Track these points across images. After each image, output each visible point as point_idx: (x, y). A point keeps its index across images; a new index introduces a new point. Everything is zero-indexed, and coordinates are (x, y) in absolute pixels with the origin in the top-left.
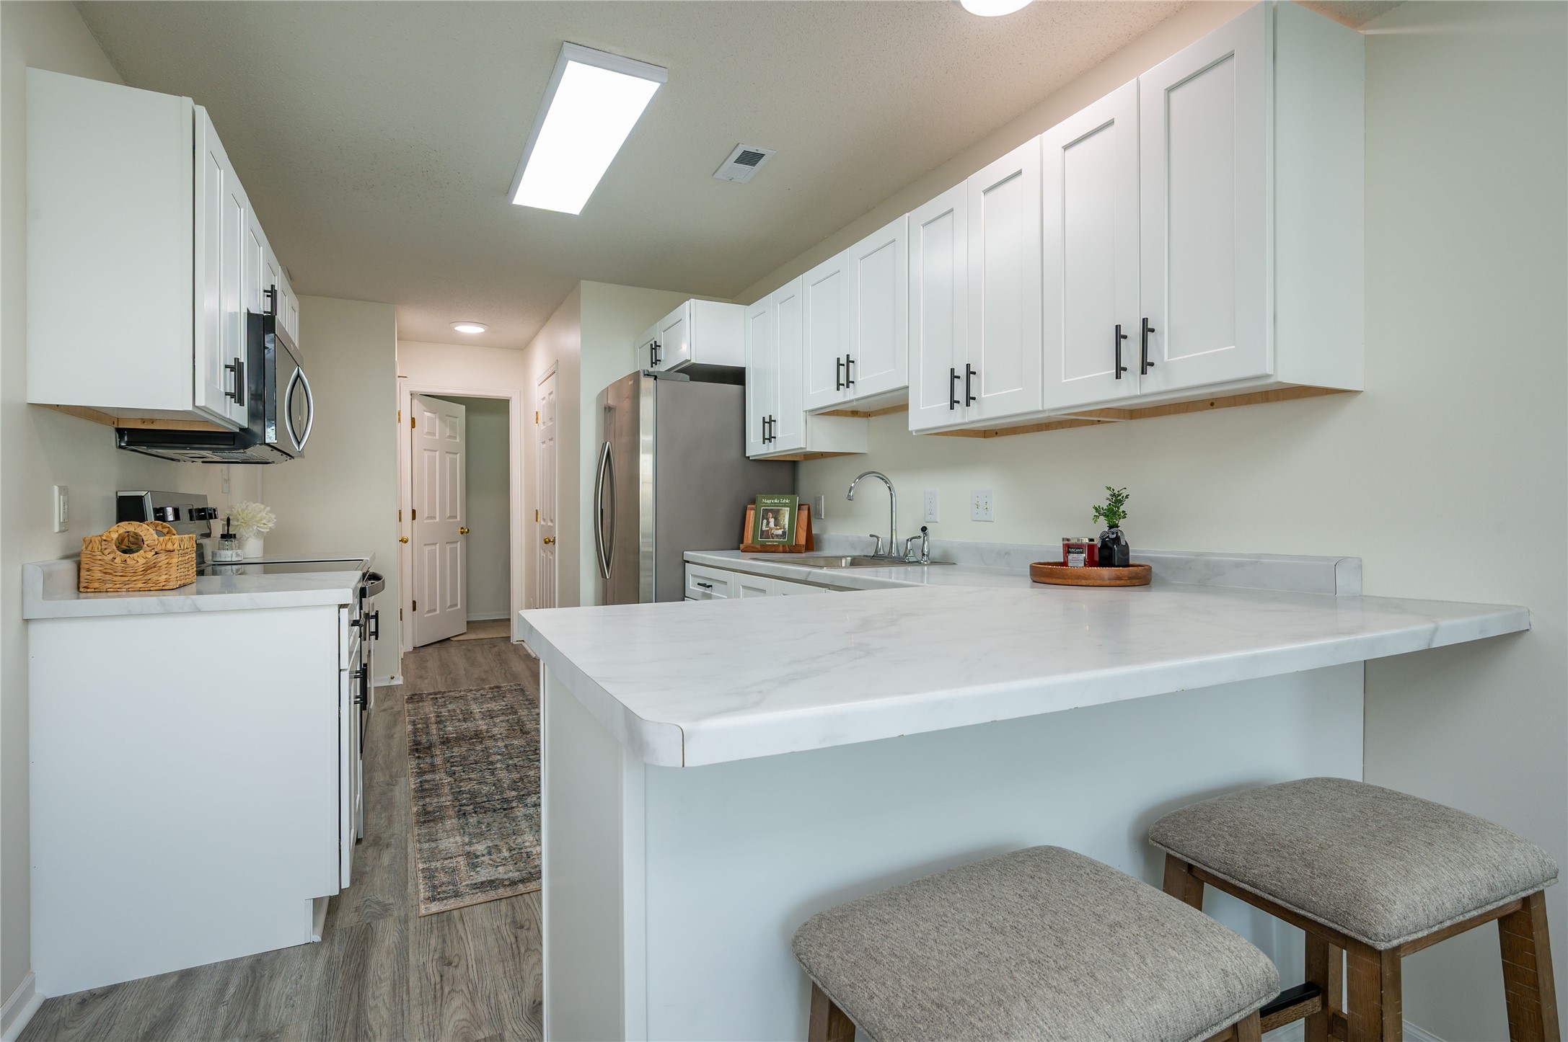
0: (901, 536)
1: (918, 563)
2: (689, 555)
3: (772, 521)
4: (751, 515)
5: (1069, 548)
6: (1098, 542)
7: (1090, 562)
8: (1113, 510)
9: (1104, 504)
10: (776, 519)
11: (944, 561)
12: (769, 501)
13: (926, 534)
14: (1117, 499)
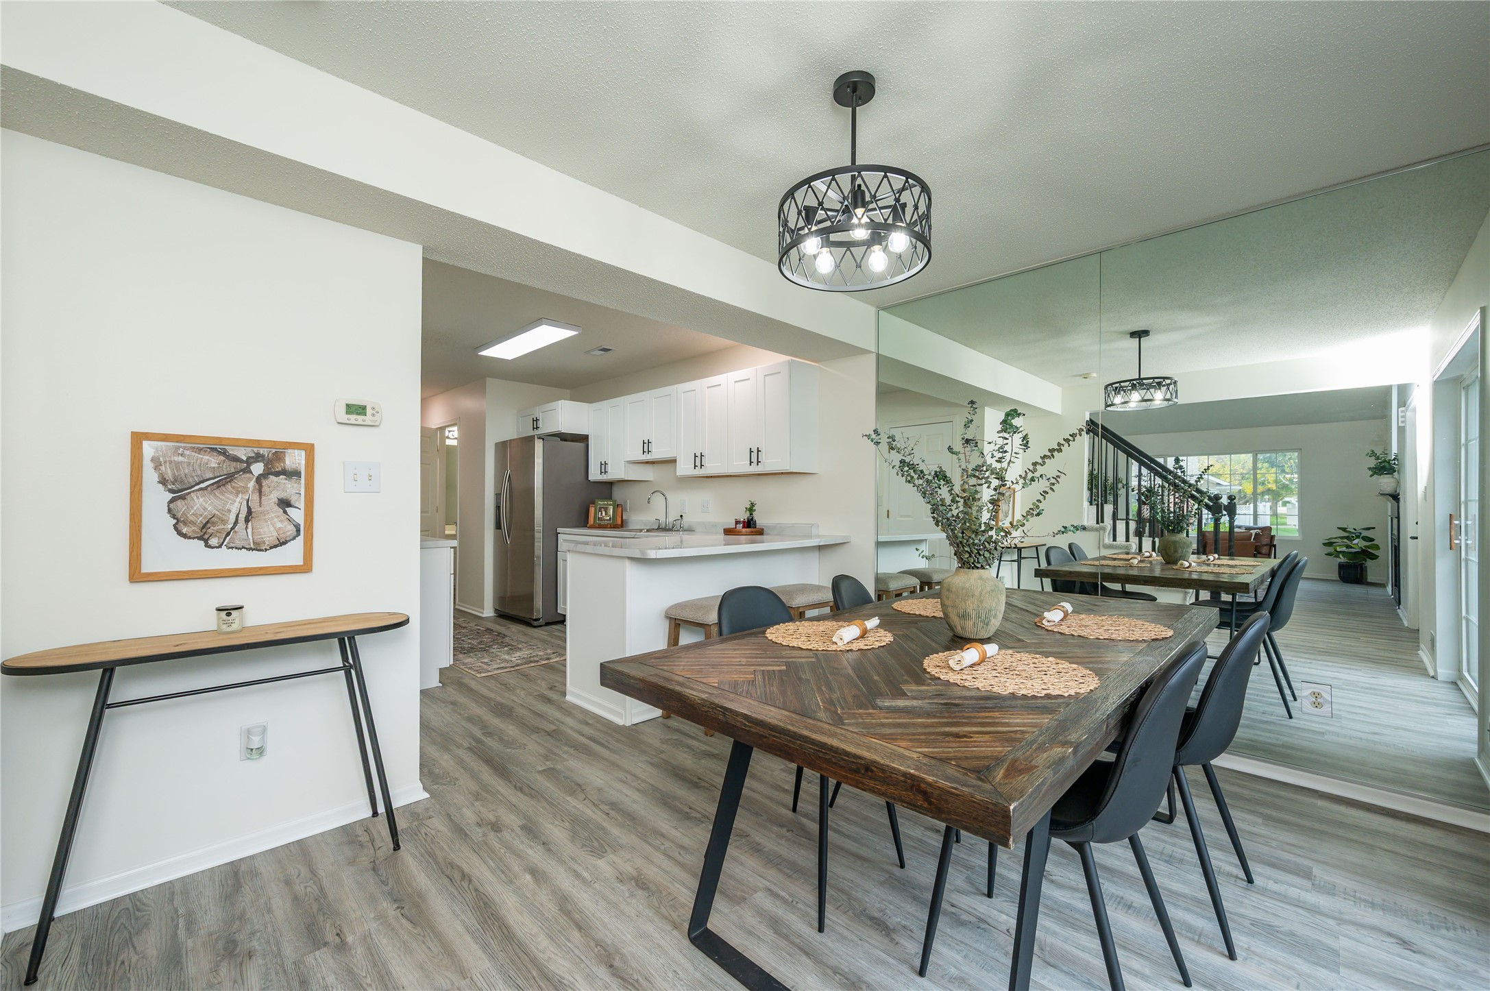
0: (671, 519)
1: (678, 530)
2: (559, 530)
3: (604, 513)
4: (592, 510)
5: (737, 522)
6: (746, 520)
7: (744, 527)
8: (751, 509)
9: (749, 507)
10: (606, 512)
11: (690, 530)
12: (602, 503)
13: (682, 518)
14: (753, 505)
